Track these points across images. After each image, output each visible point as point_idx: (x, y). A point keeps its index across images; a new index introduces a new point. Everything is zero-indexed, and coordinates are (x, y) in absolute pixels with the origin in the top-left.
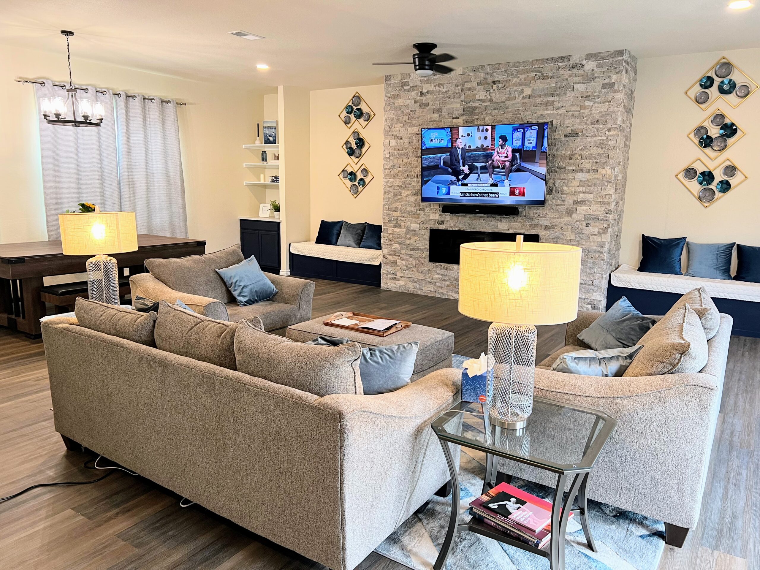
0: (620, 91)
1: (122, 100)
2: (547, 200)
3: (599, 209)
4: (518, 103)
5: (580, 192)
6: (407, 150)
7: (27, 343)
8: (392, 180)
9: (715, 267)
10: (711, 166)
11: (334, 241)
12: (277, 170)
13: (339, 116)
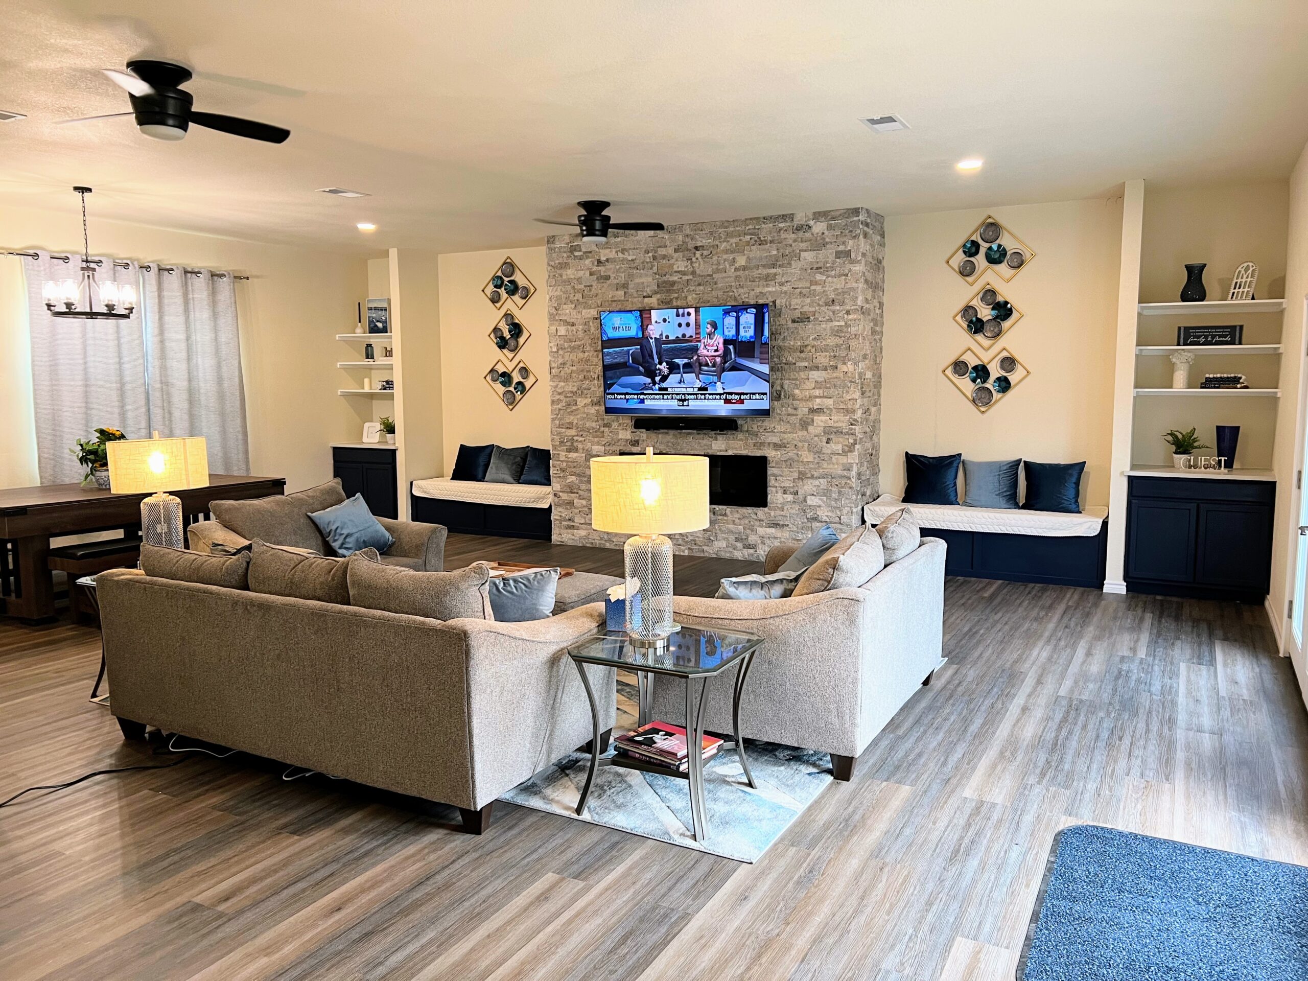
0: (858, 262)
1: (153, 274)
2: (774, 409)
3: (842, 418)
4: (730, 277)
5: (816, 397)
6: (583, 342)
7: (26, 631)
8: (562, 384)
9: (997, 493)
10: (985, 357)
11: (480, 475)
12: (390, 371)
13: (483, 291)
